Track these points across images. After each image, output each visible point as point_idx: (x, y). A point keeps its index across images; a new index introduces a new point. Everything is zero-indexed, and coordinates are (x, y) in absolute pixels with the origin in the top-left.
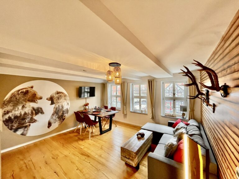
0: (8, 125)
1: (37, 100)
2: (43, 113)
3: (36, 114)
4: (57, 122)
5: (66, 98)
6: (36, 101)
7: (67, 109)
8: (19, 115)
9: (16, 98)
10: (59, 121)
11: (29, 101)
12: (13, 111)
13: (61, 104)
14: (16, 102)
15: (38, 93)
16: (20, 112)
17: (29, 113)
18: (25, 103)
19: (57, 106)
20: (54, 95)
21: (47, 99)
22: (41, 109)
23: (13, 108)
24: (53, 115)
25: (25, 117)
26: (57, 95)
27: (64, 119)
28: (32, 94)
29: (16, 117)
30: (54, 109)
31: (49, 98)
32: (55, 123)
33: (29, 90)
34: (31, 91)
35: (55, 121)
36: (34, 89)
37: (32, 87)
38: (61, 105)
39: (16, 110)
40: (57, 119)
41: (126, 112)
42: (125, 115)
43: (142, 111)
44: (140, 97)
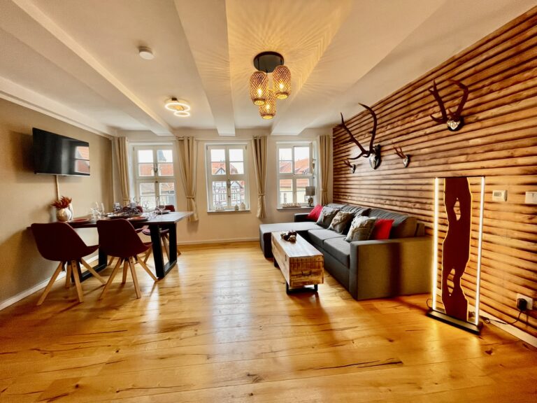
41: (197, 217)
42: (192, 223)
43: (237, 207)
44: (229, 178)
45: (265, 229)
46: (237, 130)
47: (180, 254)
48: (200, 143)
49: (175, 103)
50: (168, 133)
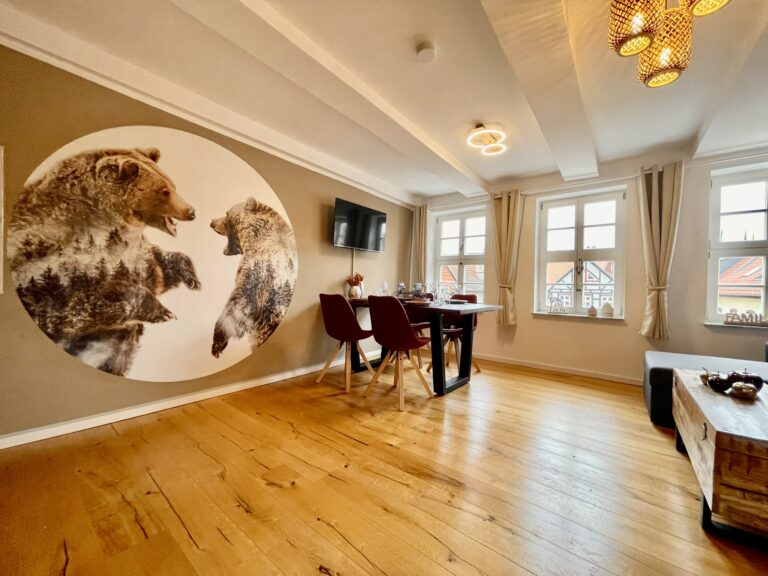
0: (45, 312)
1: (175, 221)
2: (196, 282)
3: (170, 282)
4: (246, 336)
5: (283, 237)
6: (168, 224)
7: (287, 285)
8: (93, 273)
9: (84, 190)
10: (254, 332)
11: (139, 214)
12: (69, 251)
13: (266, 257)
14: (80, 208)
15: (178, 191)
16: (98, 259)
17: (138, 274)
18: (122, 221)
19: (251, 264)
20: (242, 215)
21: (213, 226)
22: (188, 263)
23: (69, 236)
24: (234, 299)
25: (123, 290)
26: (251, 219)
27: (273, 327)
28: (154, 188)
29: (81, 282)
30: (240, 276)
31: (219, 223)
32: (240, 336)
33: (141, 164)
34: (149, 174)
35: (241, 330)
36: (161, 164)
37: (154, 156)
38: (265, 264)
39: (82, 246)
40: (249, 322)
41: (515, 318)
42: (506, 329)
43: (593, 311)
44: (579, 257)
45: (655, 360)
46: (603, 165)
47: (479, 371)
48: (528, 199)
49: (481, 131)
50: (479, 190)
